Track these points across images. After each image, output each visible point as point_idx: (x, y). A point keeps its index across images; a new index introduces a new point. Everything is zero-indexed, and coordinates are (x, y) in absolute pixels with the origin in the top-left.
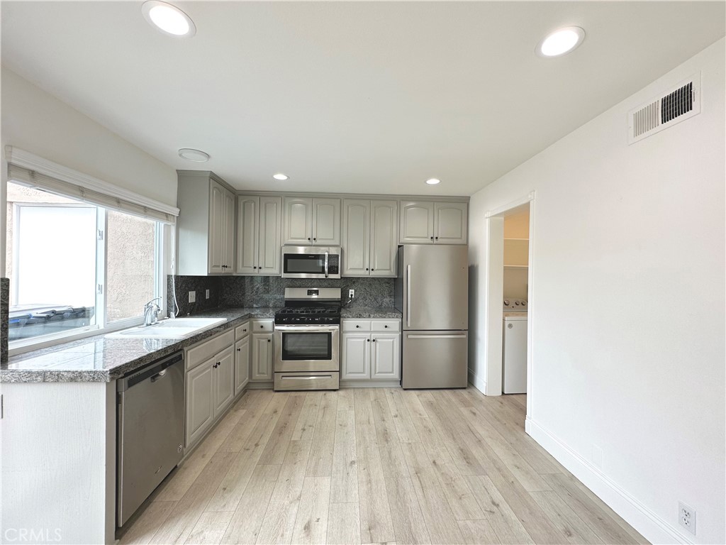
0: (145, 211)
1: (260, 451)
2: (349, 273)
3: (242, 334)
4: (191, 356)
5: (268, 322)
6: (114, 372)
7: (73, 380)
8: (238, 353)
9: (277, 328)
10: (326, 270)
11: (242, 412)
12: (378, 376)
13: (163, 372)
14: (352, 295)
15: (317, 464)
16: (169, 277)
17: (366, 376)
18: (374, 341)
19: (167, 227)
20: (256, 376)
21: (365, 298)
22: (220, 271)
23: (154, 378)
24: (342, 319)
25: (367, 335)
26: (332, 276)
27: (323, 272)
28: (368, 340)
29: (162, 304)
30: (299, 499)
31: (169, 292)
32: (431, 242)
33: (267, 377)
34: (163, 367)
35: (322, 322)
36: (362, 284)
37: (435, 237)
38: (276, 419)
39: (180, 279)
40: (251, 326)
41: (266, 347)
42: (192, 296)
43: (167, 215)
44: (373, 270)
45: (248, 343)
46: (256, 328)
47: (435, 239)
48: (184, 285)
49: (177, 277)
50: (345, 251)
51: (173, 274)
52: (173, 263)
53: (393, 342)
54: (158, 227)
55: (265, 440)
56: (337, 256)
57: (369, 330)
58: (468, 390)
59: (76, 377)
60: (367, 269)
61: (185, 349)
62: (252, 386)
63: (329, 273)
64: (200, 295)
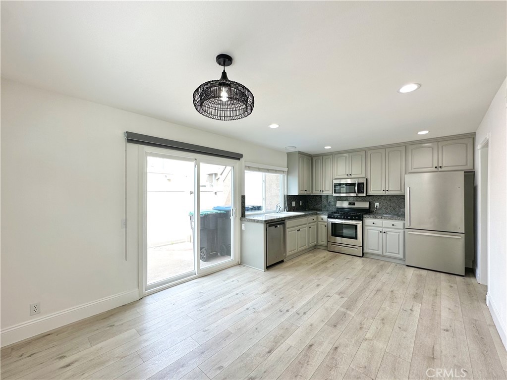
0: (276, 171)
1: (312, 265)
2: (371, 192)
3: (312, 221)
4: (288, 223)
5: (325, 217)
6: (265, 221)
7: (257, 222)
8: (310, 229)
9: (329, 220)
10: (356, 191)
11: (311, 254)
12: (388, 254)
13: (278, 226)
14: (377, 206)
15: (332, 274)
16: (285, 195)
17: (380, 252)
18: (385, 232)
19: (284, 176)
20: (320, 242)
21: (386, 208)
22: (304, 193)
23: (276, 227)
24: (364, 219)
25: (381, 229)
26: (360, 195)
27: (355, 193)
28: (381, 232)
29: (282, 206)
30: (319, 279)
31: (285, 201)
32: (436, 170)
33: (325, 243)
34: (279, 224)
35: (352, 219)
36: (384, 199)
37: (439, 166)
38: (323, 259)
39: (288, 196)
40: (317, 218)
41: (324, 229)
42: (294, 204)
43: (283, 171)
44: (387, 191)
45: (316, 226)
46: (320, 220)
47: (439, 168)
48: (290, 199)
49: (287, 195)
50: (369, 180)
51: (286, 194)
52: (286, 190)
53: (399, 235)
54: (281, 177)
55: (316, 263)
56: (363, 183)
57: (381, 226)
58: (465, 278)
59: (258, 221)
60: (384, 190)
61: (286, 221)
62: (319, 247)
63: (358, 193)
64: (297, 203)
